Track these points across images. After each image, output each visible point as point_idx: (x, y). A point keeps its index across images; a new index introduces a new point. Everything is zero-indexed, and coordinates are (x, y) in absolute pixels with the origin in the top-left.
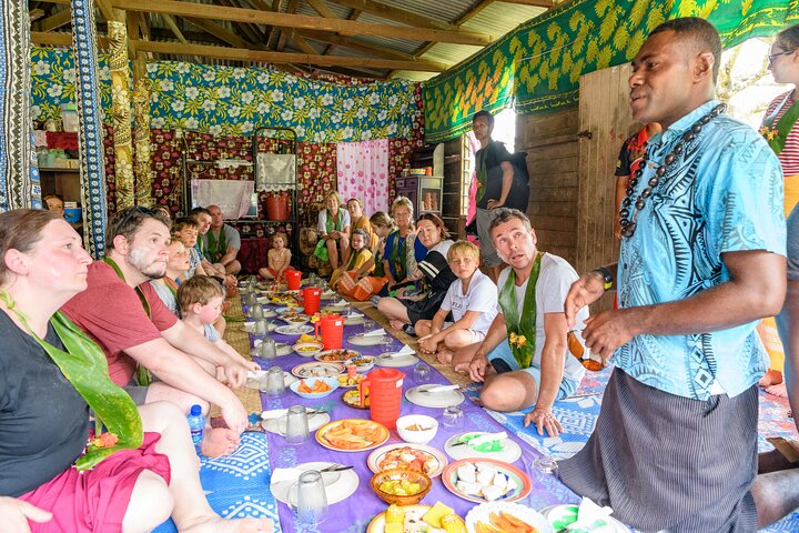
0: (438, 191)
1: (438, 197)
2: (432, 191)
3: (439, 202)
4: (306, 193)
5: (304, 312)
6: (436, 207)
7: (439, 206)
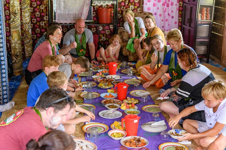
0: (211, 7)
1: (211, 11)
2: (207, 7)
3: (211, 14)
4: (123, 4)
5: (117, 98)
6: (209, 18)
7: (211, 17)
